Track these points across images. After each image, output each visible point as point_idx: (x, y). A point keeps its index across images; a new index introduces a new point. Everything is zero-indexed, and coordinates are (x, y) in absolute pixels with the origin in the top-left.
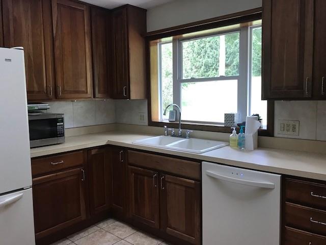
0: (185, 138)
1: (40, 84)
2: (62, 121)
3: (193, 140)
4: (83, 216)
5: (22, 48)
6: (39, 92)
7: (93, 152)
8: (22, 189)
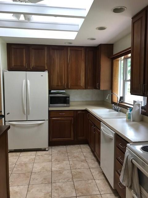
0: (118, 111)
1: (62, 83)
2: (69, 98)
3: (121, 113)
4: (72, 139)
5: (47, 71)
6: (61, 86)
7: (79, 112)
8: (44, 120)
